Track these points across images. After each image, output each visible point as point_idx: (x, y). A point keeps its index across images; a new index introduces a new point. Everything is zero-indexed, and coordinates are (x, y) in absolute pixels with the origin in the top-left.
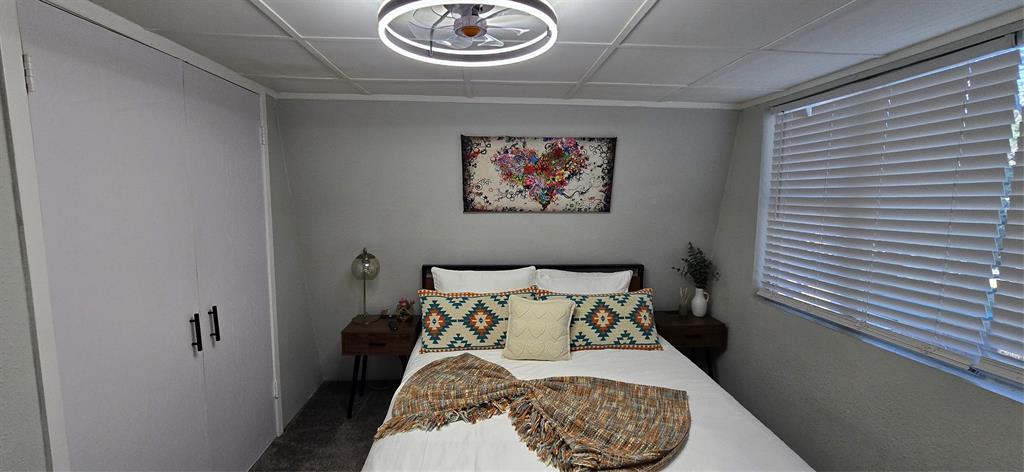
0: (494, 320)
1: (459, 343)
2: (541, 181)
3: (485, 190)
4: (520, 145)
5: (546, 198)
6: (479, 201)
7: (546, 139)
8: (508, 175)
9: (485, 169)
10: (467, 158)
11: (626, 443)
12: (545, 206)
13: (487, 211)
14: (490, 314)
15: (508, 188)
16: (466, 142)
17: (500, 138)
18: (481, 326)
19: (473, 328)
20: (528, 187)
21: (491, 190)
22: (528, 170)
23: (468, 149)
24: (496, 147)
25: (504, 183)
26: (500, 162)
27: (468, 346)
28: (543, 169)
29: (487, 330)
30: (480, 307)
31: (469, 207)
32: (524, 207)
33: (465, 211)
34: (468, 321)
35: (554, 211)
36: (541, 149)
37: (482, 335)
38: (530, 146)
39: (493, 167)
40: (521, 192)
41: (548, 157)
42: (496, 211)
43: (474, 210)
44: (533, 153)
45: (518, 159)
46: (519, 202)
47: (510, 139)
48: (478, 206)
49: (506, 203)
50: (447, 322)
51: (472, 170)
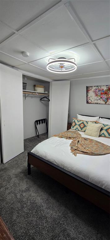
0: (85, 126)
1: (77, 129)
2: (105, 96)
3: (91, 99)
4: (100, 88)
5: (106, 101)
6: (90, 101)
7: (107, 86)
8: (97, 95)
9: (91, 94)
10: (87, 91)
11: (88, 150)
12: (106, 103)
13: (91, 103)
14: (84, 125)
15: (96, 98)
16: (87, 87)
17: (95, 86)
18: (82, 127)
19: (80, 127)
20: (101, 98)
21: (92, 99)
22: (102, 94)
23: (88, 89)
24: (94, 88)
25: (96, 97)
26: (95, 92)
27: (79, 130)
28: (105, 93)
29: (83, 128)
30: (83, 123)
31: (87, 102)
32: (100, 103)
33: (87, 103)
34: (79, 125)
35: (108, 104)
36: (105, 88)
37: (82, 129)
38: (102, 88)
39: (93, 93)
40: (100, 99)
41: (107, 90)
42: (94, 104)
43: (89, 103)
44: (103, 89)
45: (99, 91)
46: (99, 102)
47: (97, 86)
48: (90, 102)
49: (96, 102)
50: (76, 124)
51: (88, 94)
